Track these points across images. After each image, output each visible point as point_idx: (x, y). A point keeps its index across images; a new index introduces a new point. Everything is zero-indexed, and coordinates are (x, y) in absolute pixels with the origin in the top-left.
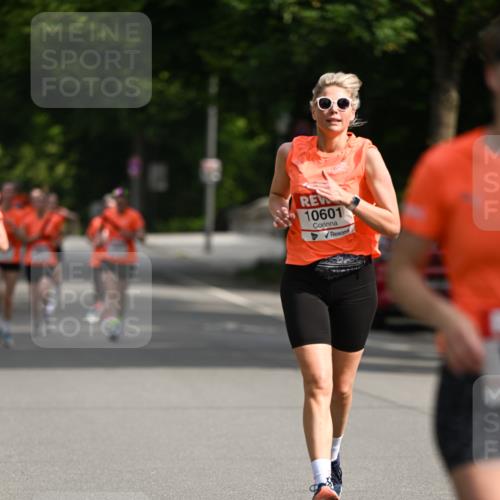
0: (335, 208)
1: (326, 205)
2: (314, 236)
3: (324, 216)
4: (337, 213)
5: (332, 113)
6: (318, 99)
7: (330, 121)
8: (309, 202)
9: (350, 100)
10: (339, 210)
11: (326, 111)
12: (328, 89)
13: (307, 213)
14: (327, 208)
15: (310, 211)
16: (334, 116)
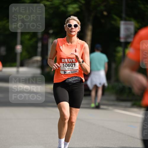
0: (73, 63)
1: (70, 62)
2: (65, 72)
3: (69, 66)
4: (74, 65)
5: (72, 29)
6: (68, 24)
7: (71, 31)
8: (65, 61)
9: (78, 25)
10: (74, 64)
11: (70, 28)
12: (71, 21)
13: (64, 65)
14: (70, 64)
15: (65, 64)
16: (73, 30)
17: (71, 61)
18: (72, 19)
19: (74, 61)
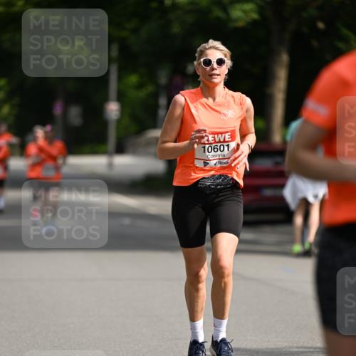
0: (225, 144)
1: (220, 142)
2: (206, 164)
4: (226, 148)
5: (213, 69)
6: (202, 60)
7: (211, 76)
9: (226, 59)
11: (208, 68)
13: (204, 147)
14: (219, 145)
16: (215, 72)
17: (222, 140)
18: (210, 48)
19: (227, 139)
